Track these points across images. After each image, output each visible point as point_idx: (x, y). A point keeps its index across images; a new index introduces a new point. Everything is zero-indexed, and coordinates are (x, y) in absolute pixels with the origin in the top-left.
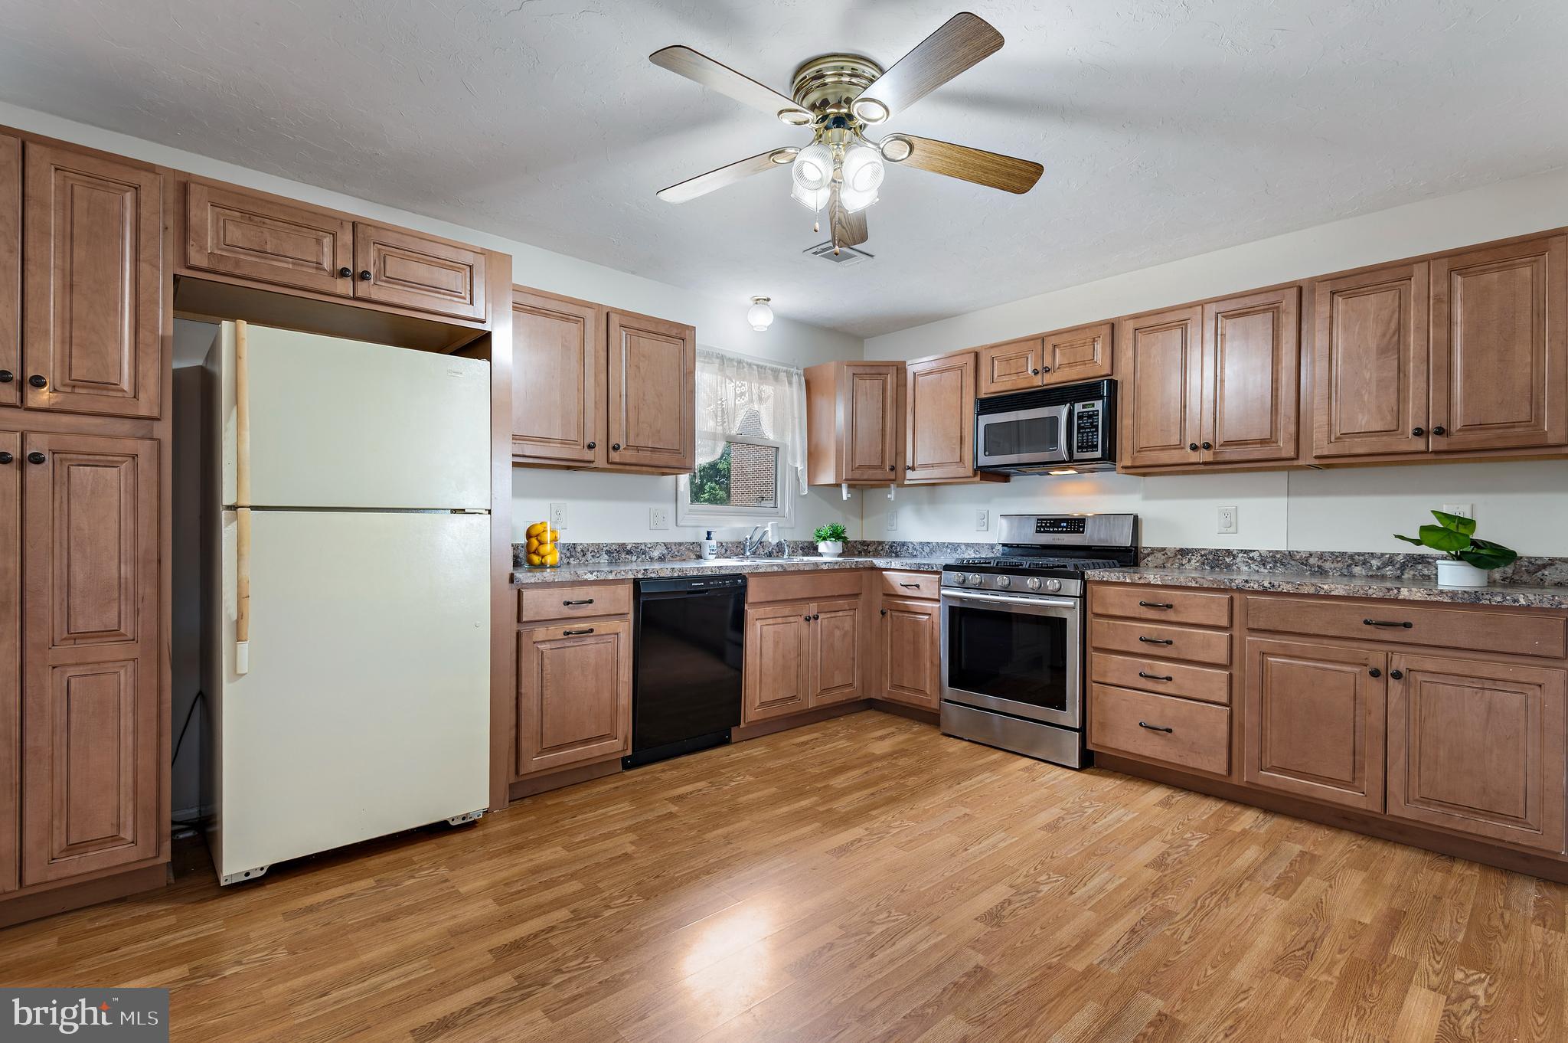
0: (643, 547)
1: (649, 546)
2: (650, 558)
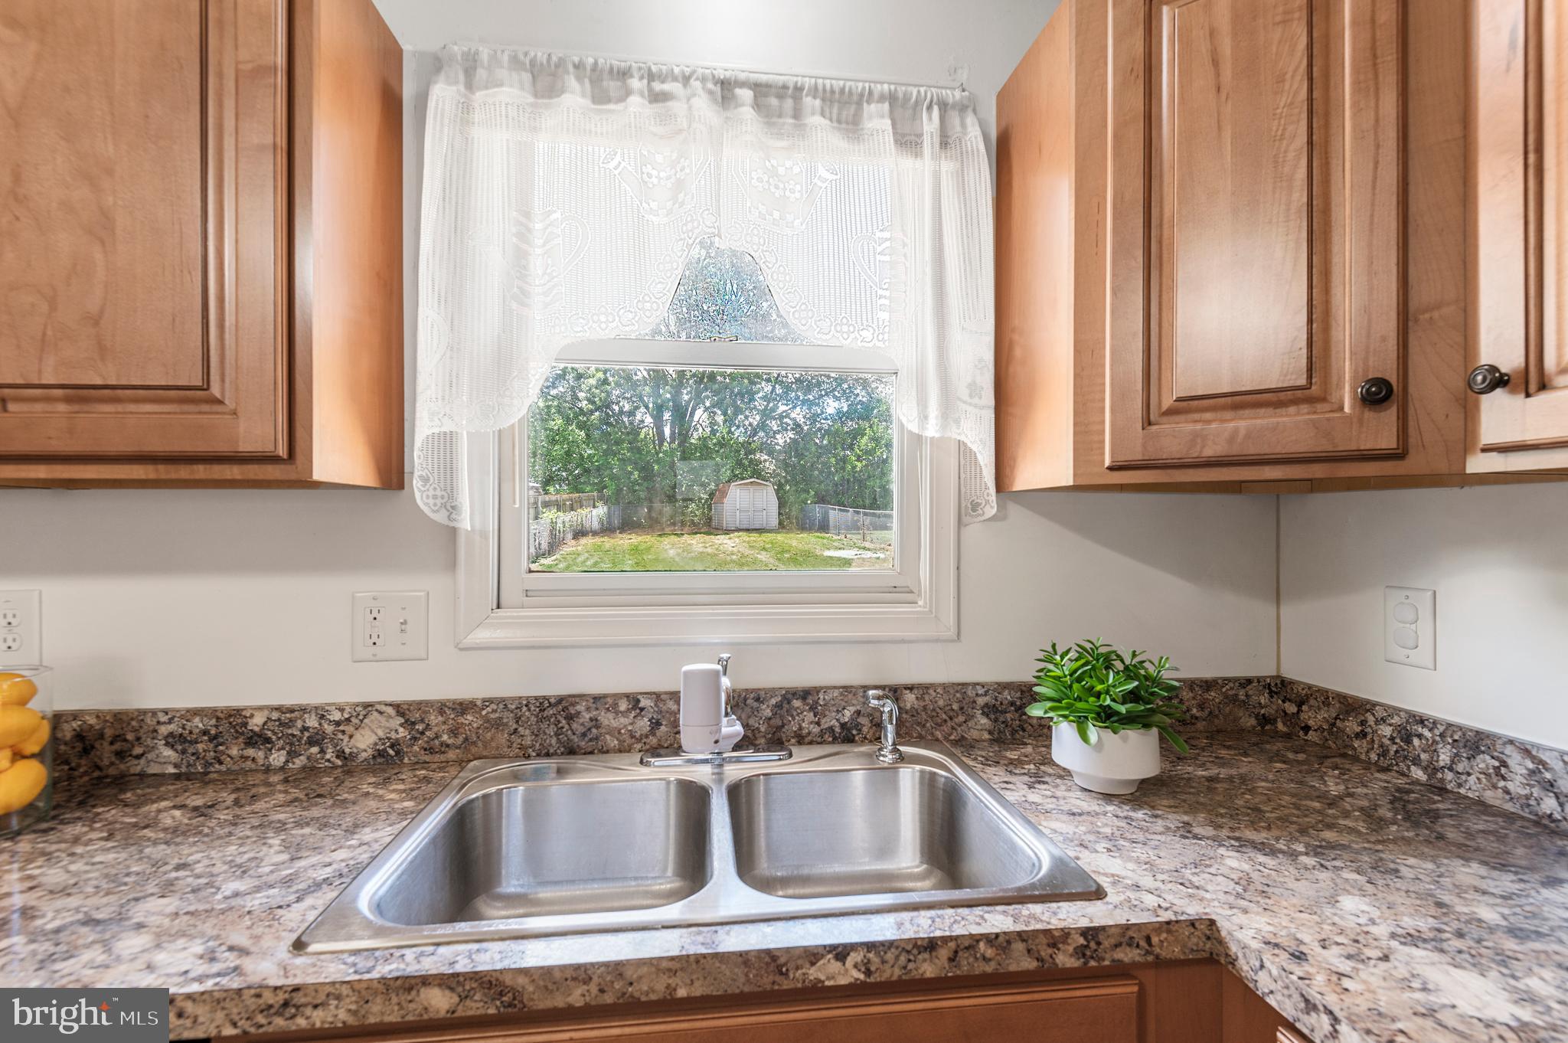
0: (312, 722)
1: (337, 716)
2: (340, 754)
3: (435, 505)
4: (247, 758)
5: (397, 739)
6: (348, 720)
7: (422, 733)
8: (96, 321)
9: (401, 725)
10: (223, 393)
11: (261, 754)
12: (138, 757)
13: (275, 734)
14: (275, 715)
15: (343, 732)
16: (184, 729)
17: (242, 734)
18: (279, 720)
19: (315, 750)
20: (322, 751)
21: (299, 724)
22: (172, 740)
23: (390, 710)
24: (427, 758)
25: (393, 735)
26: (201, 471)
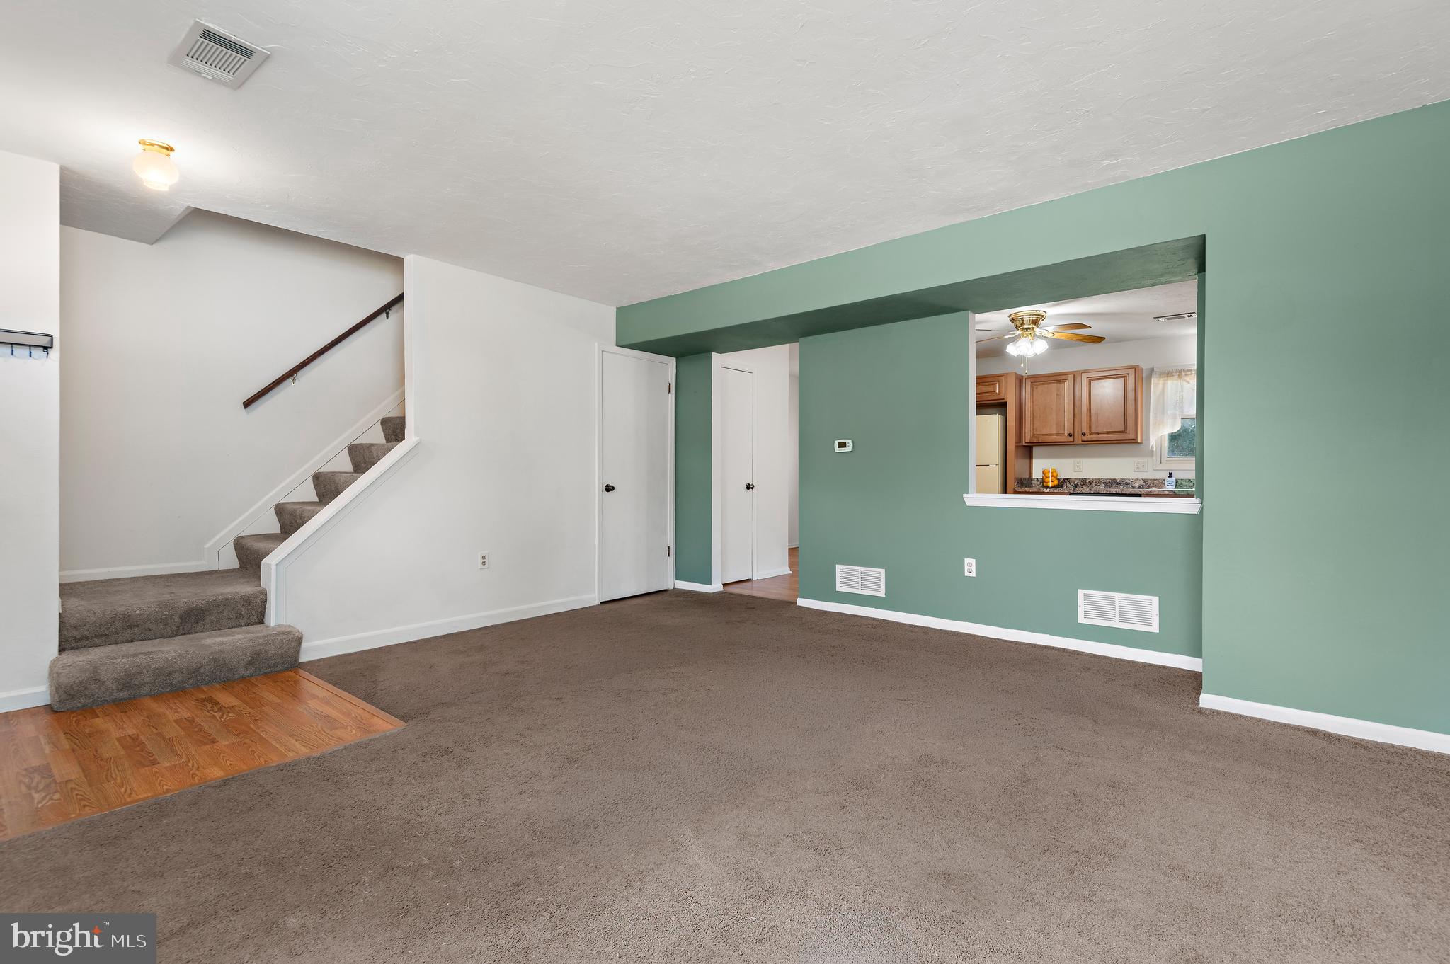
2: (1132, 487)
8: (1109, 423)
10: (1126, 431)
26: (1122, 442)
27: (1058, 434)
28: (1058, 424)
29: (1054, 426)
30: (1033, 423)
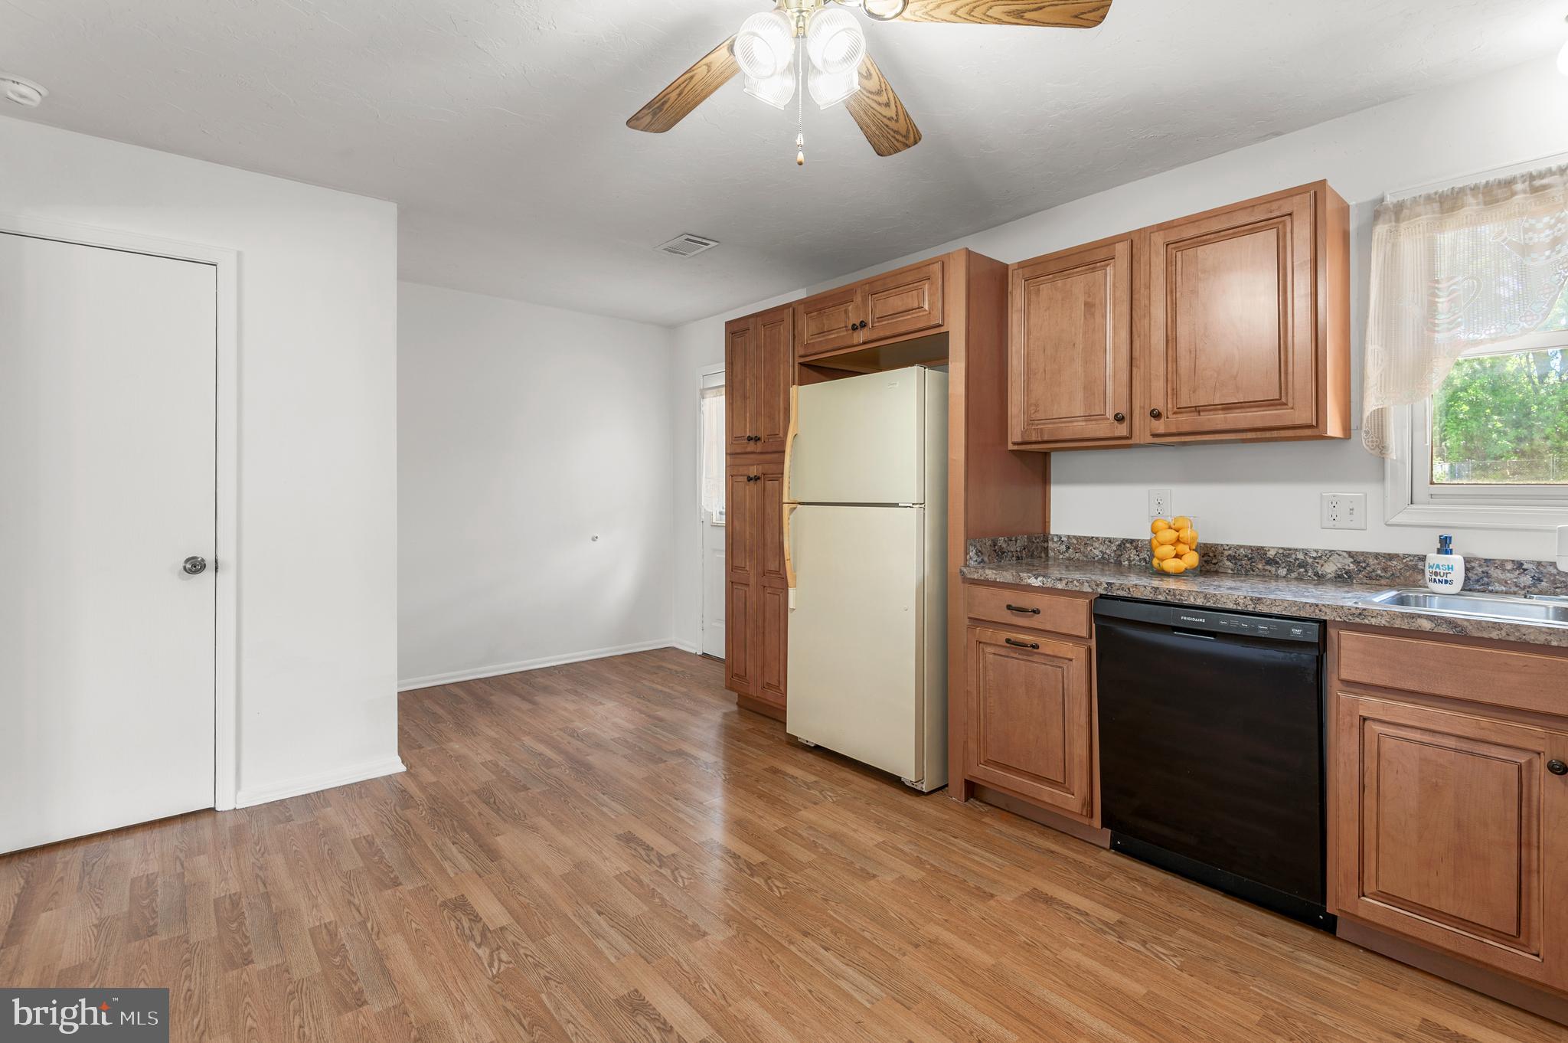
3: (1373, 446)
4: (1266, 570)
5: (1349, 570)
6: (1320, 557)
7: (1365, 568)
8: (1235, 378)
9: (1352, 563)
10: (1287, 400)
11: (1274, 569)
12: (1215, 564)
13: (1281, 560)
14: (1281, 551)
15: (1318, 563)
16: (1236, 553)
17: (1264, 558)
18: (1283, 553)
19: (1302, 570)
20: (1306, 571)
21: (1294, 556)
22: (1230, 558)
23: (1345, 554)
24: (1368, 582)
25: (1347, 567)
26: (1275, 434)
27: (1088, 418)
28: (1088, 388)
29: (1080, 395)
30: (1028, 390)
